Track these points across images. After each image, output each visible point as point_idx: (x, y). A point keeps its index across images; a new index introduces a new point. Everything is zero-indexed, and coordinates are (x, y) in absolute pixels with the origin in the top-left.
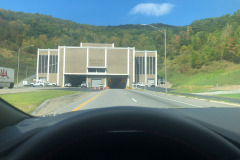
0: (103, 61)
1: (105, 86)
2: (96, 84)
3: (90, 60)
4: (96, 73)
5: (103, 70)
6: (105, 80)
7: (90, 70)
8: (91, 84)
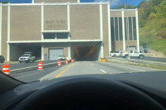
0: (64, 22)
1: (69, 58)
2: (55, 55)
3: (46, 22)
4: (56, 40)
5: (65, 35)
6: (69, 49)
7: (47, 36)
8: (47, 55)
